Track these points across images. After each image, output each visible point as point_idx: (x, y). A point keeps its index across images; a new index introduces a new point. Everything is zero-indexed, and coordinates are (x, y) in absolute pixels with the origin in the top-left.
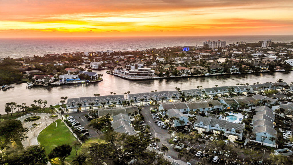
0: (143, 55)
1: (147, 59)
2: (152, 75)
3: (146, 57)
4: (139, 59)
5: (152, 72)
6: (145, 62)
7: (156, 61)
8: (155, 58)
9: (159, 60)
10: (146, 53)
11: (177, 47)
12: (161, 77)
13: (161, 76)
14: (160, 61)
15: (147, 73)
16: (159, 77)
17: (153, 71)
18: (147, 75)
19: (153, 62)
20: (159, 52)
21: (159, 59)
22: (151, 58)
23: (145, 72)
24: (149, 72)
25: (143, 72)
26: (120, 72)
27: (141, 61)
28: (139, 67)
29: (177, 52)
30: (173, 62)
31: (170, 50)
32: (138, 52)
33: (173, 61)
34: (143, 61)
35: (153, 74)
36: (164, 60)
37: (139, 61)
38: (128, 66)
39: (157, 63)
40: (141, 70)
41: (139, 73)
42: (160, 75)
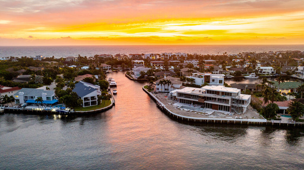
0: (233, 60)
1: (238, 66)
2: (241, 109)
3: (237, 63)
4: (220, 66)
5: (243, 102)
6: (233, 72)
7: (257, 71)
8: (254, 67)
9: (262, 70)
10: (238, 58)
11: (293, 52)
12: (273, 121)
13: (273, 116)
14: (264, 71)
15: (226, 101)
16: (265, 121)
17: (246, 97)
18: (227, 109)
19: (250, 73)
20: (262, 57)
21: (262, 68)
22: (246, 66)
23: (220, 100)
24: (233, 99)
25: (215, 99)
26: (165, 89)
27: (224, 69)
28: (213, 80)
29: (296, 59)
30: (294, 76)
31: (280, 56)
32: (226, 57)
33: (294, 73)
34: (228, 69)
35: (245, 106)
36: (273, 71)
37: (220, 68)
38: (190, 77)
39: (257, 75)
40: (209, 92)
41: (202, 101)
42: (269, 112)
